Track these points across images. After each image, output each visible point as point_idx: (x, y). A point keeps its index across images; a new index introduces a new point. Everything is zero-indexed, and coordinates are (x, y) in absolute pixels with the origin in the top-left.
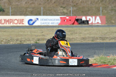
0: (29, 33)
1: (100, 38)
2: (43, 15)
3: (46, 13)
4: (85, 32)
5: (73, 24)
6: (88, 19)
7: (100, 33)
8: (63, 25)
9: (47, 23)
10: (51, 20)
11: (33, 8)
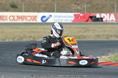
0: (42, 30)
1: (115, 35)
2: (57, 12)
3: (60, 10)
4: (99, 30)
5: (87, 21)
6: (102, 17)
7: (114, 31)
8: (77, 22)
9: (61, 19)
10: (65, 17)
11: (47, 5)
